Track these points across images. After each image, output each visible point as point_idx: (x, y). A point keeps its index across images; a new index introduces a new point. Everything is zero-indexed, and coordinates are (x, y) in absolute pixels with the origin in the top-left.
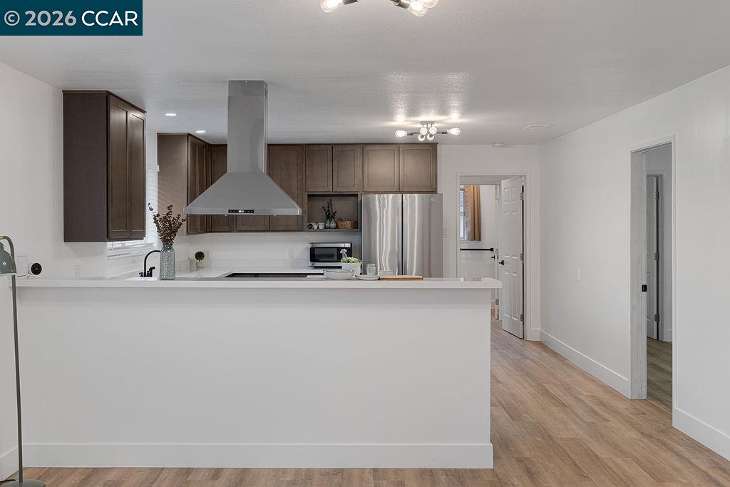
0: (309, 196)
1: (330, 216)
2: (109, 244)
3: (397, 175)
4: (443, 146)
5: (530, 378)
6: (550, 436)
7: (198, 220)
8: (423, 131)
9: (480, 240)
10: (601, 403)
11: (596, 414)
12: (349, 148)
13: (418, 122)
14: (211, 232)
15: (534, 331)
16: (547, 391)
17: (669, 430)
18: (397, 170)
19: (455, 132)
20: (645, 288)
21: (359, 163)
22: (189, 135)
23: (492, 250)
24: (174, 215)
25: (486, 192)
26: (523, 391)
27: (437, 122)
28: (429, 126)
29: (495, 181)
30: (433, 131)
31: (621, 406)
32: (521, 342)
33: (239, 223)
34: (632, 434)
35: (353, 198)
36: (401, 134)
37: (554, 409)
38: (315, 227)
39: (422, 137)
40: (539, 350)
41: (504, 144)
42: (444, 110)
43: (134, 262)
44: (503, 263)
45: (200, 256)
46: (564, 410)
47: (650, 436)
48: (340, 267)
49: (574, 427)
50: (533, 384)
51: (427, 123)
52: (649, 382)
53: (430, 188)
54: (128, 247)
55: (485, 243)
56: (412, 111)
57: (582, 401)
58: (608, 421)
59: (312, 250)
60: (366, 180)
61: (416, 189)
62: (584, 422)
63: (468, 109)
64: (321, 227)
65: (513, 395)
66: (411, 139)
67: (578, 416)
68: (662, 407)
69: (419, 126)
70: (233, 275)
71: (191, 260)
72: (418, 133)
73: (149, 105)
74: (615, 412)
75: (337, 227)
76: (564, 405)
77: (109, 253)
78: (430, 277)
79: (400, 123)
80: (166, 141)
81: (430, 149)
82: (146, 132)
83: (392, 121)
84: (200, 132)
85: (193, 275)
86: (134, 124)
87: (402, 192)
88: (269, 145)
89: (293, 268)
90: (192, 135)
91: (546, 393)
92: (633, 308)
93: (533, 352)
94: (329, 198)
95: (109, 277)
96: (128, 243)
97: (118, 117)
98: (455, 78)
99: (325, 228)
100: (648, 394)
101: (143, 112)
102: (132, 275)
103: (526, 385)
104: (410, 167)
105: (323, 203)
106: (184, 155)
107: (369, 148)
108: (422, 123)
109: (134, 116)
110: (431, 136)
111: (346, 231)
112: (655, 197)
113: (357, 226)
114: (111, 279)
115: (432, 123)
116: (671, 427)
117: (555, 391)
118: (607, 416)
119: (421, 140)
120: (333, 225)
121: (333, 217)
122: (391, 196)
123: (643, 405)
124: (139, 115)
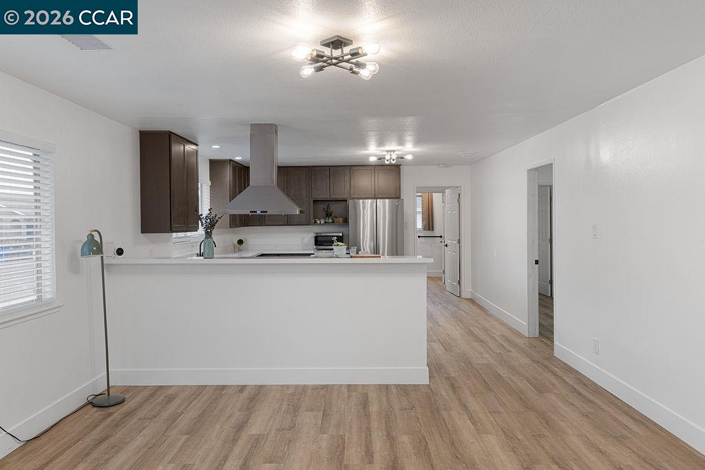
0: (314, 201)
1: (328, 215)
2: (174, 235)
3: (373, 187)
4: (405, 167)
5: (461, 323)
6: (470, 362)
7: (238, 219)
8: (388, 157)
9: (433, 230)
10: (508, 340)
11: (503, 347)
12: (340, 168)
13: (384, 151)
14: (248, 226)
15: (467, 291)
16: (472, 332)
17: (551, 358)
18: (373, 183)
19: (409, 157)
20: (537, 262)
21: (347, 178)
22: (231, 160)
23: (441, 237)
24: (213, 215)
25: (437, 198)
26: (454, 331)
27: (398, 150)
28: (392, 153)
29: (441, 190)
30: (394, 156)
31: (520, 342)
32: (458, 299)
33: (267, 219)
34: (526, 361)
35: (345, 202)
36: (373, 159)
37: (475, 344)
38: (318, 222)
39: (388, 161)
40: (471, 305)
41: (446, 165)
42: (401, 142)
43: (193, 246)
44: (446, 246)
45: (240, 242)
46: (482, 345)
47: (537, 362)
48: (333, 249)
49: (487, 356)
50: (463, 327)
51: (391, 151)
52: (540, 325)
53: (396, 195)
54: (189, 237)
55: (437, 232)
56: (381, 143)
57: (494, 338)
58: (510, 352)
59: (316, 238)
60: (352, 190)
61: (386, 196)
62: (494, 352)
63: (418, 141)
64: (322, 222)
65: (448, 335)
66: (380, 162)
67: (490, 349)
68: (548, 342)
69: (385, 153)
70: (263, 255)
71: (234, 245)
72: (385, 158)
73: (200, 140)
74: (516, 346)
75: (333, 222)
76: (482, 341)
77: (175, 240)
78: (397, 255)
79: (372, 152)
80: (215, 165)
81: (395, 169)
82: (199, 158)
83: (367, 150)
84: (238, 158)
85: (236, 255)
86: (190, 153)
87: (377, 198)
88: (279, 167)
89: (303, 250)
90: (233, 161)
91: (471, 333)
92: (529, 276)
93: (466, 306)
94: (328, 203)
95: (175, 256)
96: (189, 234)
97: (177, 149)
98: (409, 120)
99: (325, 223)
100: (540, 333)
101: (197, 145)
102: (192, 255)
103: (458, 328)
104: (382, 181)
105: (324, 206)
106: (228, 174)
107: (355, 168)
108: (387, 151)
109: (190, 148)
110: (393, 160)
111: (340, 225)
112: (549, 200)
113: (346, 221)
114: (176, 258)
115: (394, 151)
116: (553, 356)
117: (476, 331)
118: (510, 349)
119: (387, 163)
120: (330, 220)
121: (330, 215)
122: (370, 200)
123: (536, 341)
124: (194, 147)
